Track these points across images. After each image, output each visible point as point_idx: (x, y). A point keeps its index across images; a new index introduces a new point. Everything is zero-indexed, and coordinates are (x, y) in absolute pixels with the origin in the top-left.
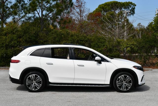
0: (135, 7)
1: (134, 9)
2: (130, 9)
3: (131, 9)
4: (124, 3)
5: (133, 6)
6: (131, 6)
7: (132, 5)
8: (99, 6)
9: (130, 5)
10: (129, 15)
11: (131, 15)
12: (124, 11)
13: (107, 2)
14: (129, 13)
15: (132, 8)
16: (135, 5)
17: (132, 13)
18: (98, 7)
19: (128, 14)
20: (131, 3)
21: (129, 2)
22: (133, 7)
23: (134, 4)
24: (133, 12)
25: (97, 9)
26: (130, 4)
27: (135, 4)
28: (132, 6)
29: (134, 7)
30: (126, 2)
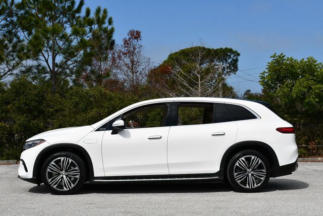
0: (239, 57)
1: (236, 61)
2: (229, 61)
3: (231, 62)
4: (217, 49)
5: (235, 55)
6: (230, 56)
7: (233, 53)
8: (170, 56)
9: (229, 54)
10: (227, 72)
11: (231, 73)
12: (217, 65)
13: (185, 50)
14: (226, 70)
15: (232, 59)
16: (238, 55)
17: (233, 70)
18: (168, 58)
19: (225, 72)
20: (231, 50)
21: (227, 48)
22: (235, 58)
23: (236, 52)
24: (234, 67)
25: (165, 62)
26: (229, 52)
27: (238, 52)
28: (232, 56)
29: (237, 58)
30: (221, 49)
